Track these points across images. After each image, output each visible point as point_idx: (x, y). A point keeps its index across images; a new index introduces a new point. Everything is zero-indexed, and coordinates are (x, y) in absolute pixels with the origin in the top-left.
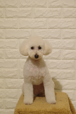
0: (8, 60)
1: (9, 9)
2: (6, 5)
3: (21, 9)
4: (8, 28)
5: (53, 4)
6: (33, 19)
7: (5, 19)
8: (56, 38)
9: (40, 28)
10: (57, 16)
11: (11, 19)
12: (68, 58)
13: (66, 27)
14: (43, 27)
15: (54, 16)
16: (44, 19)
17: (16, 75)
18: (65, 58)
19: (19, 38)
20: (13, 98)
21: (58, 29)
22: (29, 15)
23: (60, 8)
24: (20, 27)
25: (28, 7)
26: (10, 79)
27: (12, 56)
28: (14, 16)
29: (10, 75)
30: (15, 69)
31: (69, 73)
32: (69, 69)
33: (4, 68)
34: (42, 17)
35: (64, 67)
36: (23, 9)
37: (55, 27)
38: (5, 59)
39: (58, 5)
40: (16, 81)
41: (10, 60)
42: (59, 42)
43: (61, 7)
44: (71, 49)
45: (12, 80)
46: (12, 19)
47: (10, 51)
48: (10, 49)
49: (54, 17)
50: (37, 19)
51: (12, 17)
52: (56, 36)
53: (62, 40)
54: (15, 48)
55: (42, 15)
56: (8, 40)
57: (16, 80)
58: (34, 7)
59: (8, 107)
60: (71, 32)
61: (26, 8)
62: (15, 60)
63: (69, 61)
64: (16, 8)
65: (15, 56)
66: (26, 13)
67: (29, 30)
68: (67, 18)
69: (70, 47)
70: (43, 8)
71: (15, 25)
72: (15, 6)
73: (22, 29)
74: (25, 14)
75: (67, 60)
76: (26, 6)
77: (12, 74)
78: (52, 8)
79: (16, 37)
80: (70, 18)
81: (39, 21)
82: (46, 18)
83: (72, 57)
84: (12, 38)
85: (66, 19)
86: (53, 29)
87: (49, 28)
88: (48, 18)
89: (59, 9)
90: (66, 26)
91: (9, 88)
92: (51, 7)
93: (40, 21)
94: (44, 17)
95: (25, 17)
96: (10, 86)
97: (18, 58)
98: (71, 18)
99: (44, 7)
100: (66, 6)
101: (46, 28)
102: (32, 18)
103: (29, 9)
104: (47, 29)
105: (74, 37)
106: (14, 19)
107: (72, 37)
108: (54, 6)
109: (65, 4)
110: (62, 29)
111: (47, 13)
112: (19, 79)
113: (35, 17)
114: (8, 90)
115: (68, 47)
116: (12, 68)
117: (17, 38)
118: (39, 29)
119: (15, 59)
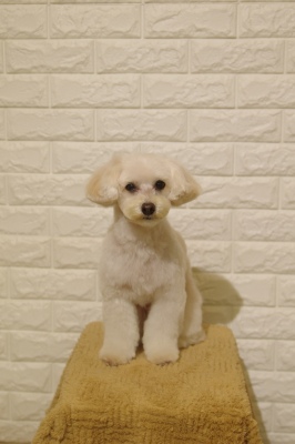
0: (19, 208)
1: (16, 43)
2: (10, 29)
3: (55, 44)
4: (15, 107)
5: (159, 27)
6: (96, 77)
7: (5, 75)
8: (172, 140)
9: (117, 105)
10: (172, 65)
11: (25, 77)
12: (208, 203)
13: (204, 103)
14: (126, 103)
15: (163, 67)
16: (131, 77)
17: (44, 257)
18: (199, 203)
19: (52, 140)
20: (36, 329)
21: (177, 111)
22: (82, 63)
23: (184, 41)
24: (54, 104)
25: (79, 38)
26: (27, 269)
27: (30, 196)
28: (35, 68)
29: (26, 255)
30: (41, 239)
31: (211, 251)
32: (213, 239)
33: (6, 233)
34: (125, 69)
35: (195, 234)
36: (62, 42)
37: (167, 104)
38: (8, 207)
39: (177, 29)
40: (44, 276)
41: (26, 207)
42: (180, 150)
43: (187, 37)
44: (218, 175)
45: (32, 272)
46: (28, 75)
47: (23, 179)
48: (25, 175)
49: (164, 70)
50: (107, 76)
51: (28, 72)
52: (171, 133)
53: (191, 145)
54: (40, 172)
55: (124, 64)
56: (18, 143)
57: (46, 271)
58: (100, 37)
59: (21, 356)
60: (218, 121)
61: (73, 41)
62: (38, 209)
63: (213, 213)
64: (41, 41)
65: (40, 196)
66: (74, 58)
67: (84, 112)
68: (204, 72)
69: (216, 167)
70: (128, 41)
71: (37, 97)
72: (37, 34)
73: (61, 110)
74: (69, 60)
75: (207, 211)
76: (73, 34)
77: (32, 254)
78: (156, 41)
79: (41, 137)
80: (215, 73)
81: (115, 85)
82: (138, 72)
83: (221, 201)
84: (29, 140)
85: (202, 76)
86: (161, 110)
87: (147, 105)
88: (144, 73)
89: (179, 43)
90: (203, 99)
91: (24, 297)
92: (154, 36)
93: (119, 84)
94: (132, 70)
95: (71, 71)
96: (24, 290)
97: (49, 204)
98: (220, 72)
99: (131, 37)
100: (203, 34)
101: (137, 105)
102: (92, 73)
103: (83, 42)
104: (143, 110)
105: (228, 135)
106: (35, 77)
107: (220, 136)
108: (164, 35)
109: (199, 26)
110: (189, 111)
111: (139, 56)
112: (53, 270)
113: (101, 70)
114: (18, 302)
115: (210, 167)
116: (30, 234)
117: (45, 139)
118: (115, 110)
119: (39, 207)
